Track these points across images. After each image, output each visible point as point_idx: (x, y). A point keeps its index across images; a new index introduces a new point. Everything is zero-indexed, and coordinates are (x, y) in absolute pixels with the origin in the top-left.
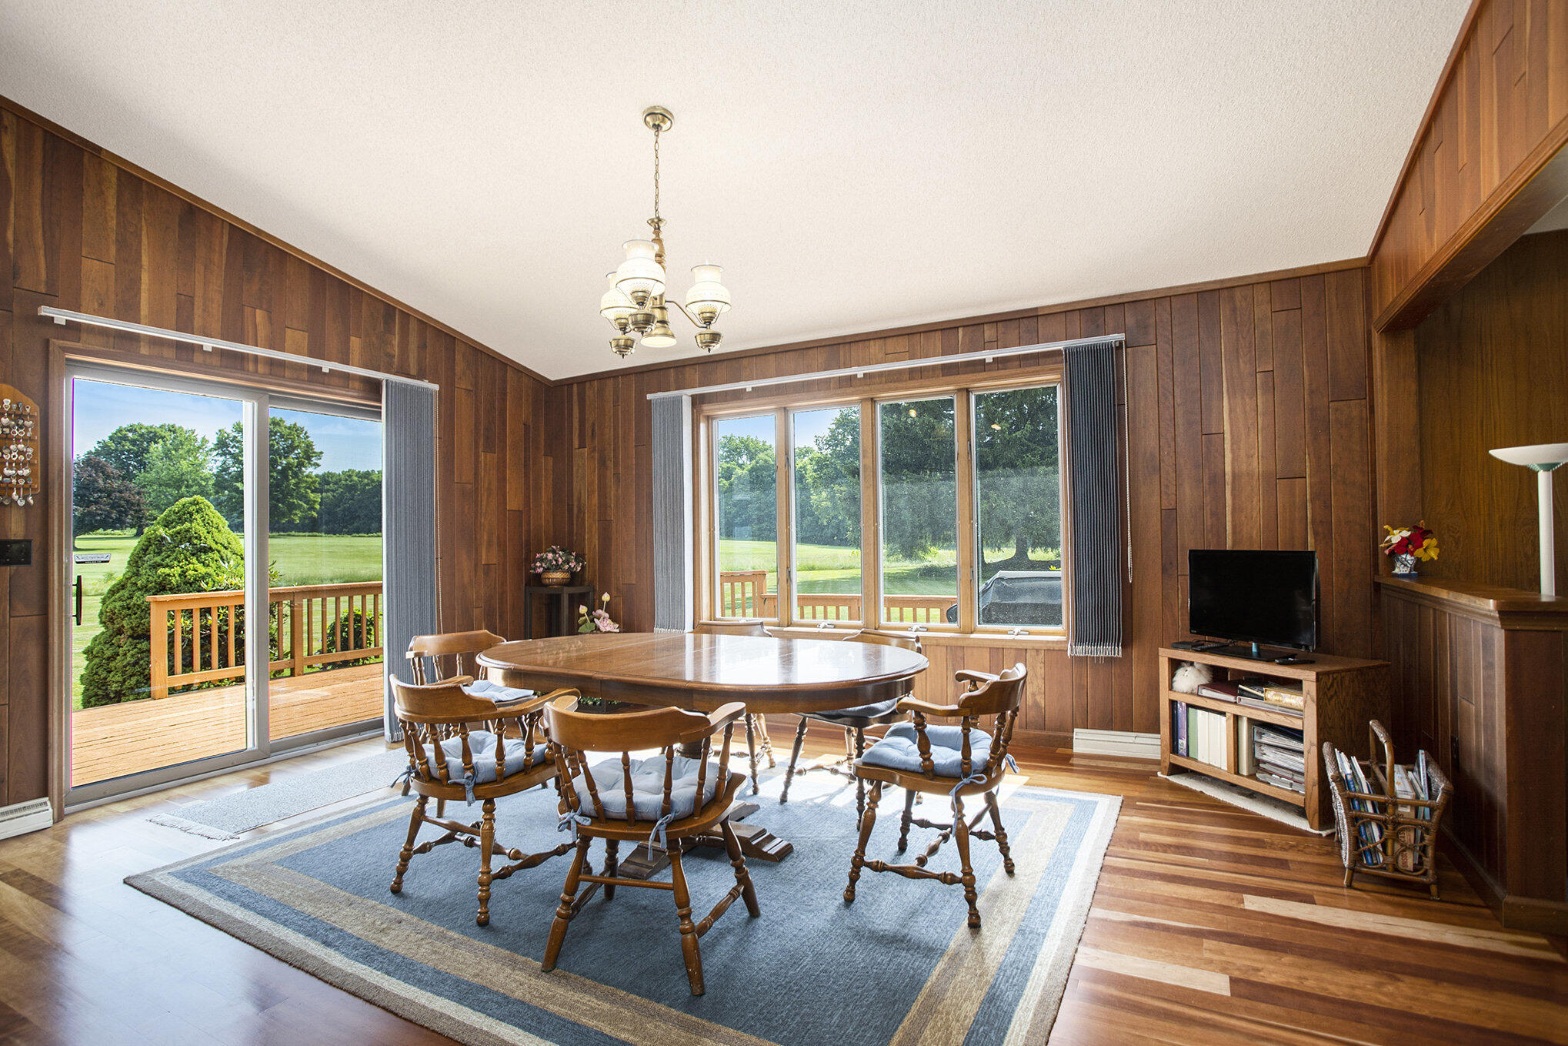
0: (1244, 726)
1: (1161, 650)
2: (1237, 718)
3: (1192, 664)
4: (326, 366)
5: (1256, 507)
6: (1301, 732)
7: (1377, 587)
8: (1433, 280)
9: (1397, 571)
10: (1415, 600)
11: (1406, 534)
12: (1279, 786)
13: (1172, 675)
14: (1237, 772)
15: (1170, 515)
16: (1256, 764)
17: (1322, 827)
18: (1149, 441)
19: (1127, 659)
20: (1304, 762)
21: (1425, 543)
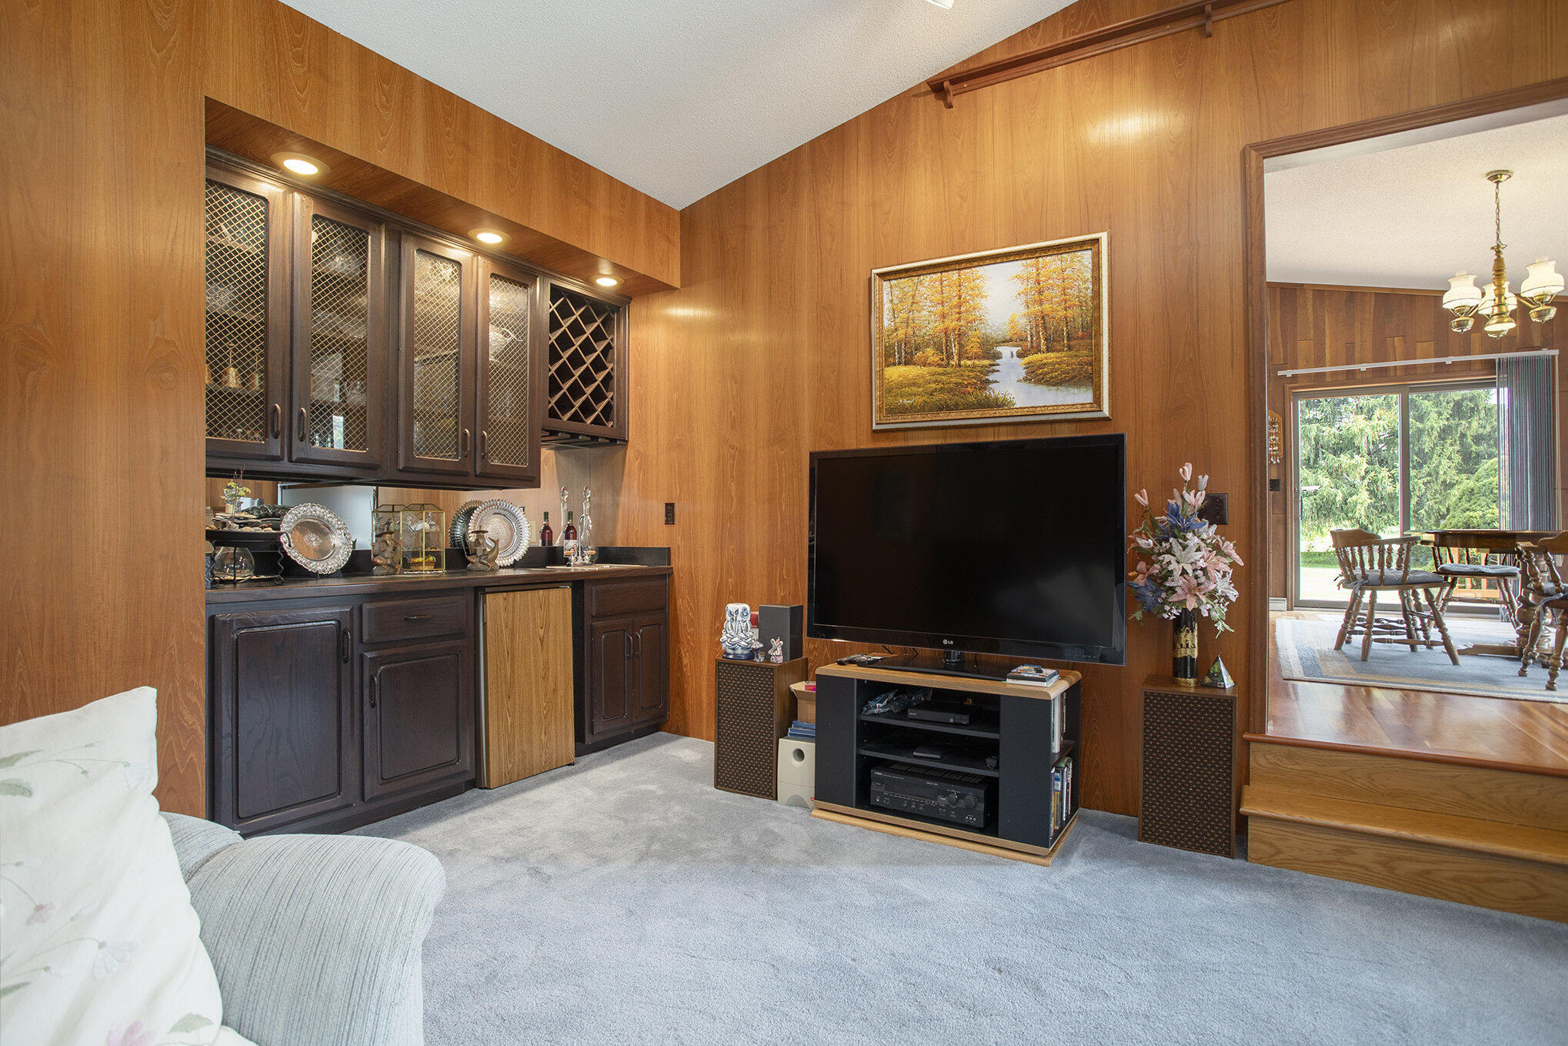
4: (1449, 360)
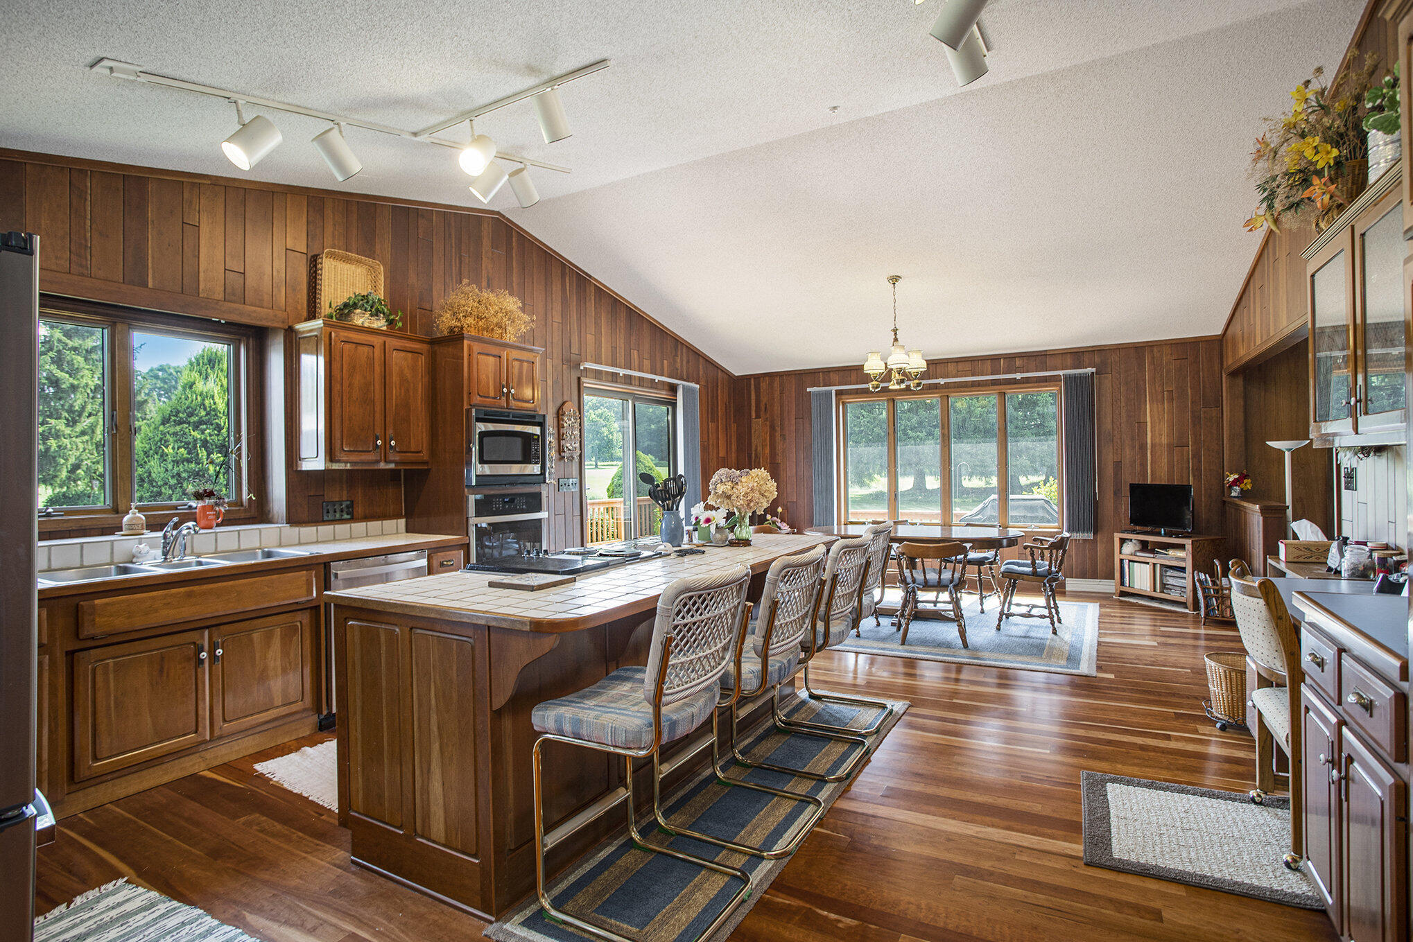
0: (1158, 567)
1: (1115, 534)
2: (1154, 565)
3: (1131, 540)
5: (1164, 461)
6: (1184, 569)
7: (1224, 502)
8: (1251, 360)
9: (1232, 495)
10: (1238, 508)
11: (1236, 476)
12: (1174, 595)
13: (1121, 546)
14: (1155, 591)
15: (1118, 465)
16: (1164, 586)
17: (1194, 611)
18: (1108, 425)
19: (1095, 540)
20: (1188, 583)
21: (1245, 481)
